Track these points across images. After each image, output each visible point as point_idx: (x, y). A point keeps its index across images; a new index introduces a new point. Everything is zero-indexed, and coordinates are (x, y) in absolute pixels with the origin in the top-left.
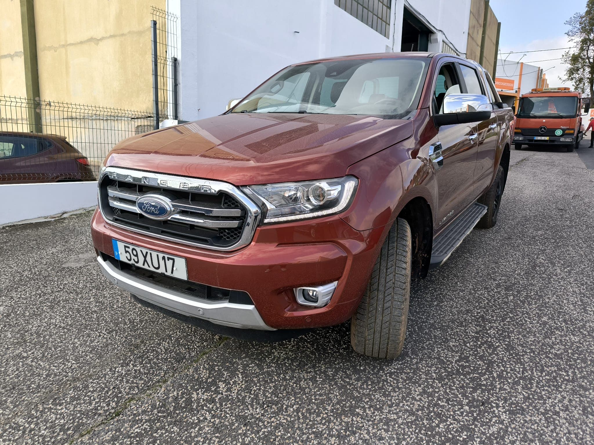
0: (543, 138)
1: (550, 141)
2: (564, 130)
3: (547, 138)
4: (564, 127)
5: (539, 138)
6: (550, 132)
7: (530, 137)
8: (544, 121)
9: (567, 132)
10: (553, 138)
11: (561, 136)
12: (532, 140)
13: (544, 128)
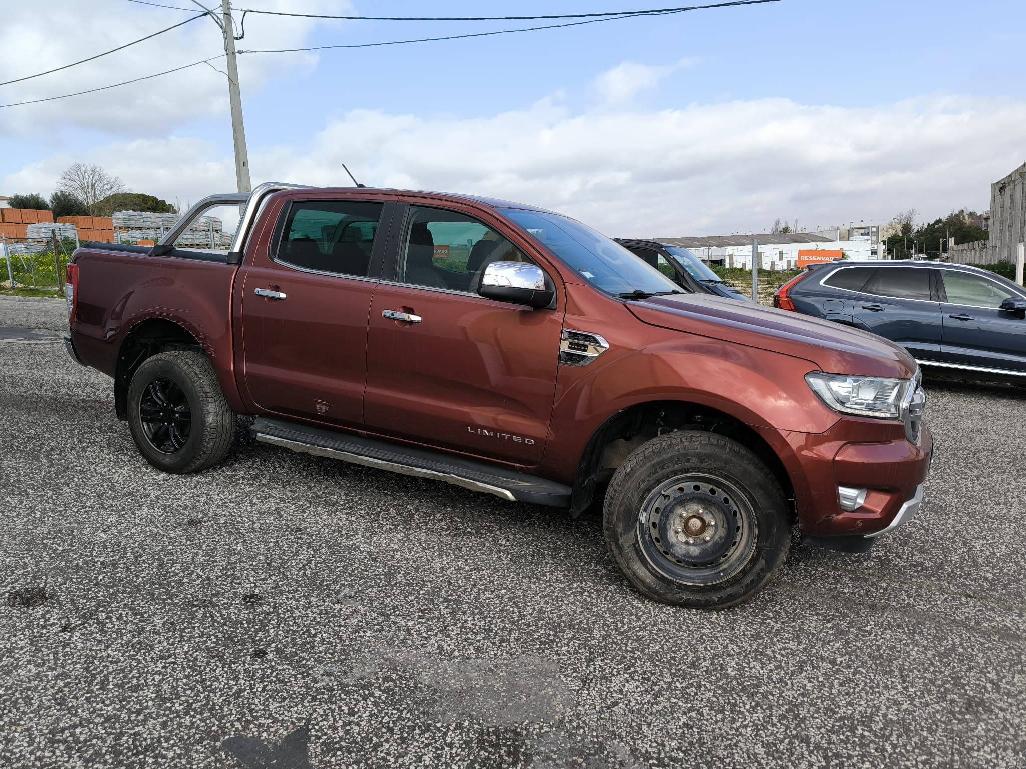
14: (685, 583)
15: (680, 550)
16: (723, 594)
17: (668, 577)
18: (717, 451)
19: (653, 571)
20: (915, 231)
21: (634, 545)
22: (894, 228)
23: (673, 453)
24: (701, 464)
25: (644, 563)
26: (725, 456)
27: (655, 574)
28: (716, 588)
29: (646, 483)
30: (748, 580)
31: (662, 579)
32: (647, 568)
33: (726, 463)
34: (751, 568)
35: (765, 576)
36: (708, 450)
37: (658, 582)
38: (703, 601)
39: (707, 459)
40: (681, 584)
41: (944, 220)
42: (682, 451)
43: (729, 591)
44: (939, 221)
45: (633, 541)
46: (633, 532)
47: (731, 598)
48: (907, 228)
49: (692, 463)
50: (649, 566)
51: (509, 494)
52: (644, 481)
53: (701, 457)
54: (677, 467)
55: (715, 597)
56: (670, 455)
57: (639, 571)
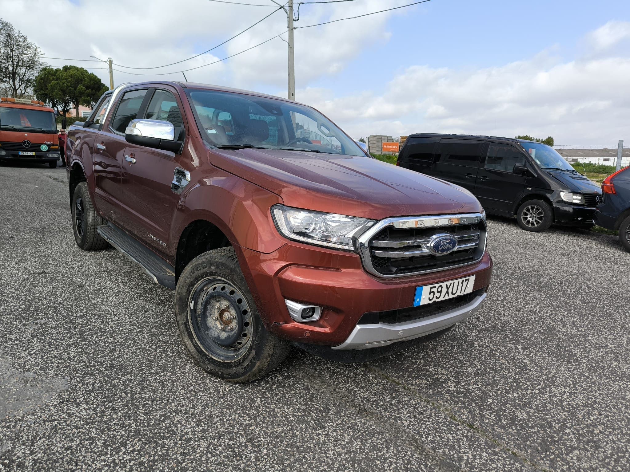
0: (29, 153)
1: (37, 156)
2: (49, 146)
3: (33, 154)
4: (49, 143)
5: (25, 153)
6: (35, 147)
7: (15, 152)
8: (26, 135)
9: (52, 147)
10: (39, 154)
11: (48, 151)
12: (17, 155)
13: (28, 143)
14: (213, 358)
15: (214, 333)
16: (232, 371)
17: (204, 351)
18: (228, 262)
19: (196, 345)
21: (185, 324)
23: (204, 260)
24: (218, 270)
25: (191, 338)
26: (232, 266)
27: (196, 347)
28: (228, 366)
29: (189, 279)
30: (245, 364)
31: (200, 352)
32: (192, 341)
33: (231, 271)
34: (248, 355)
35: (255, 364)
36: (223, 260)
37: (197, 353)
38: (219, 373)
39: (221, 266)
40: (211, 358)
42: (209, 259)
43: (235, 370)
45: (185, 321)
46: (185, 314)
47: (236, 375)
49: (213, 269)
50: (194, 341)
51: (155, 279)
52: (188, 278)
53: (218, 265)
54: (205, 270)
55: (227, 372)
56: (202, 261)
57: (187, 343)
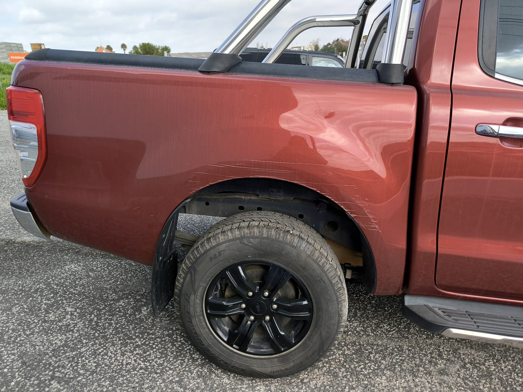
20: (320, 49)
22: (311, 47)
41: (331, 43)
44: (329, 44)
48: (317, 47)
